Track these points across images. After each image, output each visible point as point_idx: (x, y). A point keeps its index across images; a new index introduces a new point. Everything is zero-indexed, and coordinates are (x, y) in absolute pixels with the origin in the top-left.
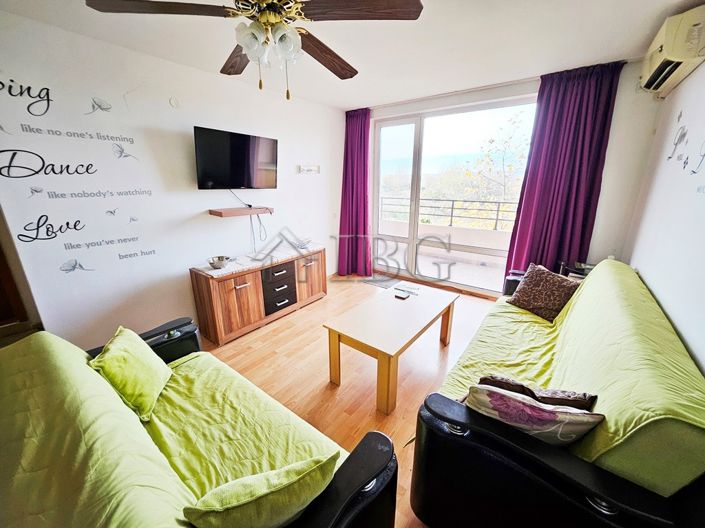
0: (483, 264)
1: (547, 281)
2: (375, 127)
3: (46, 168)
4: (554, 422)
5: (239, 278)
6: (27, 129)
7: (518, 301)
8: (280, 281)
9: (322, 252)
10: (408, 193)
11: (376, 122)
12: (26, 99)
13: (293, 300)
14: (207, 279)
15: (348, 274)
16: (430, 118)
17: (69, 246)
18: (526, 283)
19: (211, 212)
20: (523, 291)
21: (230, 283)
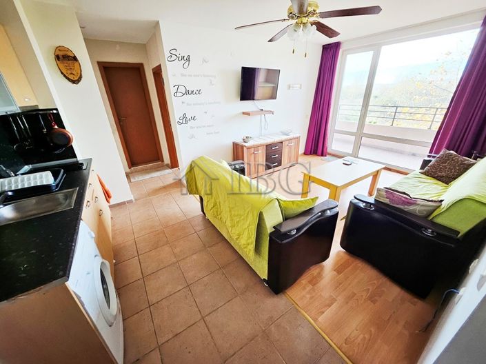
0: (414, 155)
1: (453, 160)
2: (343, 54)
3: (187, 92)
4: (414, 204)
5: (256, 147)
6: (183, 75)
7: (428, 172)
8: (275, 152)
9: (298, 138)
10: (361, 101)
11: (343, 51)
12: (183, 62)
13: (280, 164)
14: (242, 147)
15: (311, 154)
16: (386, 46)
17: (192, 128)
18: (436, 161)
19: (243, 113)
20: (433, 166)
21: (252, 150)
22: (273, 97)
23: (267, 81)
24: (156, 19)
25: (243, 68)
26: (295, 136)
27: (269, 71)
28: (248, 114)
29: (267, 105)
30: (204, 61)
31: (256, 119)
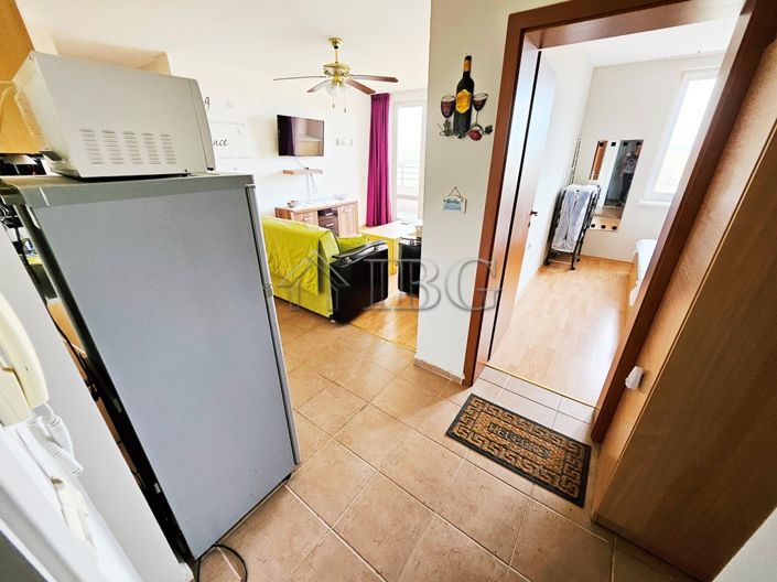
2: (393, 107)
5: (306, 213)
8: (329, 220)
9: (355, 203)
11: (394, 104)
14: (289, 212)
19: (284, 172)
21: (301, 217)
22: (320, 153)
23: (308, 134)
24: (161, 50)
25: (279, 116)
26: (352, 200)
27: (309, 122)
28: (291, 173)
29: (313, 162)
30: (229, 105)
31: (301, 180)
